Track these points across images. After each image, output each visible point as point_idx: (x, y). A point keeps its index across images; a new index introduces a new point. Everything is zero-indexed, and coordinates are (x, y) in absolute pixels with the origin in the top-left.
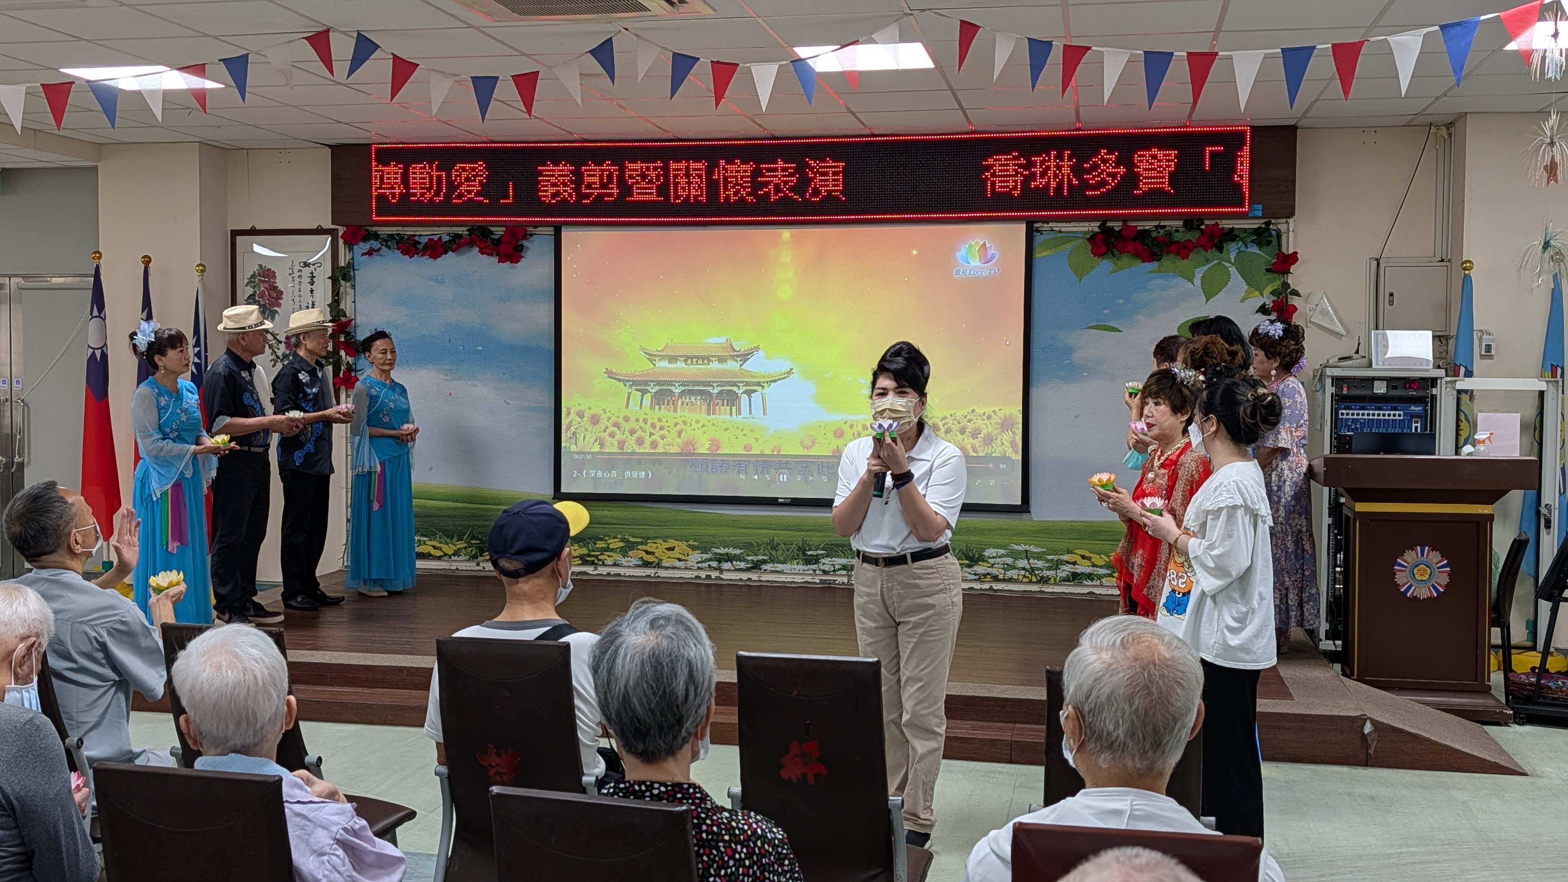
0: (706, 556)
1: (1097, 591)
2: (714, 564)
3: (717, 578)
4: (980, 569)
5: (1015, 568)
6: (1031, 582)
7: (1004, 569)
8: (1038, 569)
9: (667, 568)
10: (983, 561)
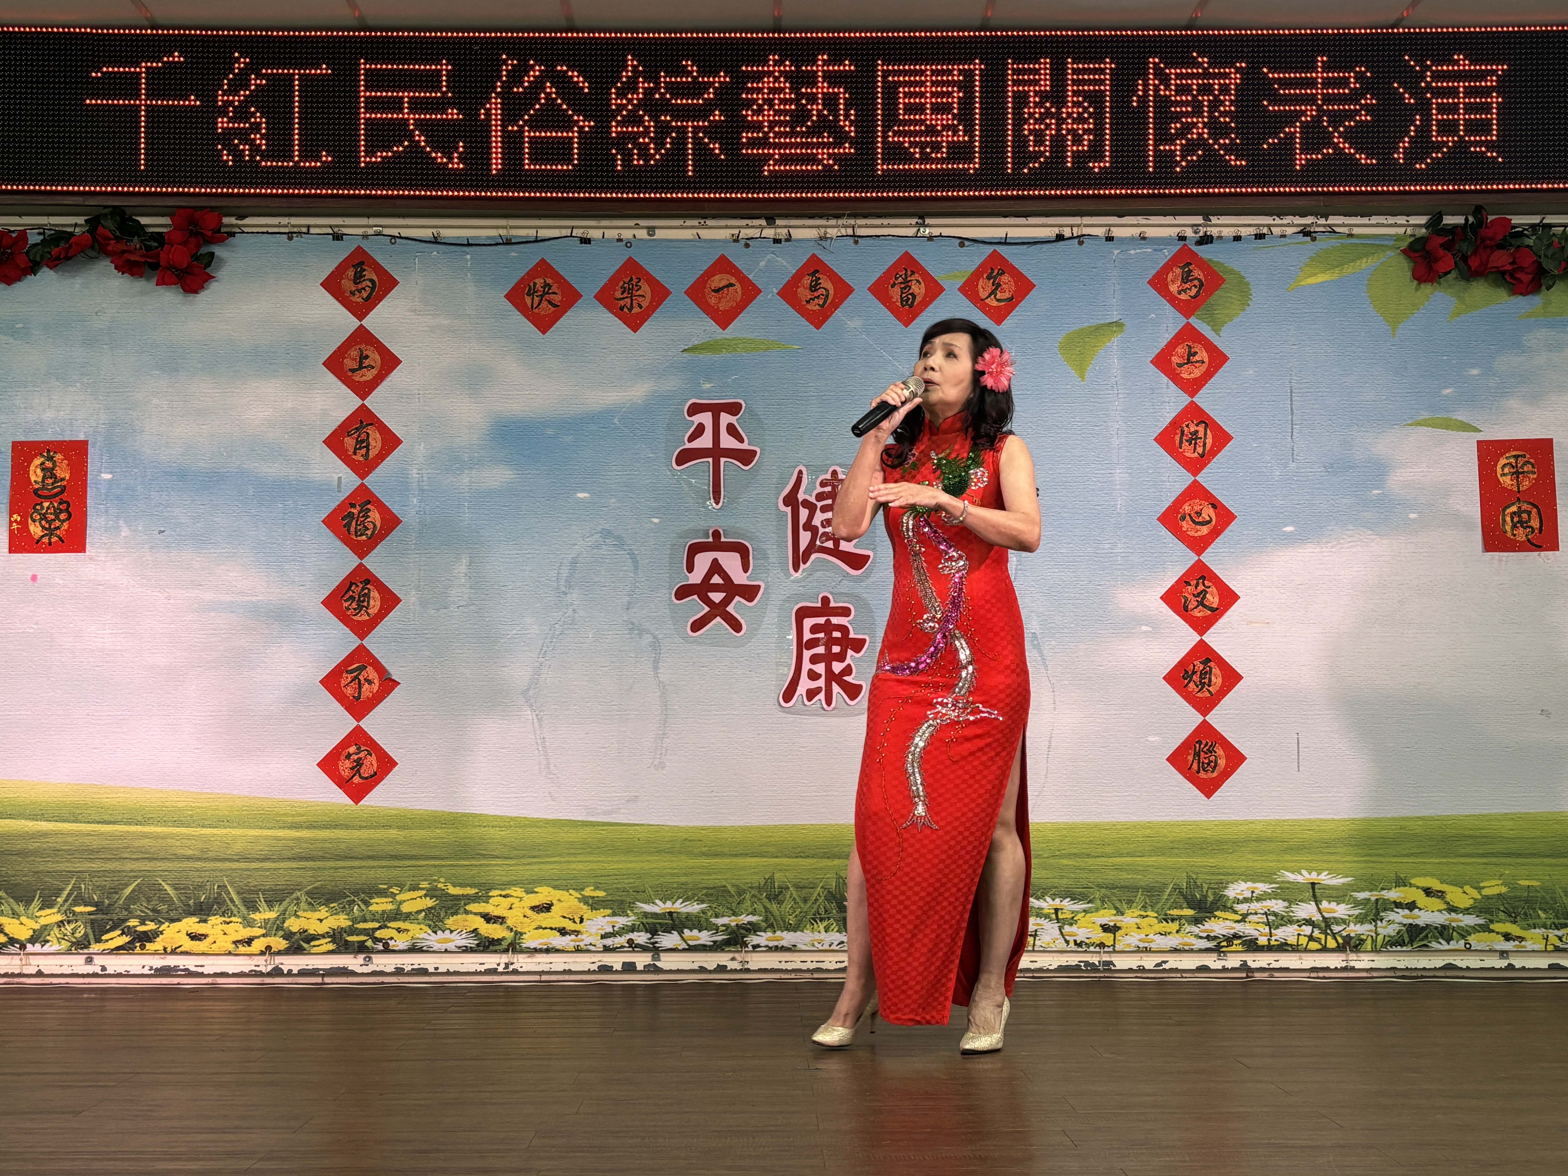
0: (621, 921)
1: (1463, 962)
2: (641, 938)
3: (652, 969)
4: (1219, 926)
5: (1291, 922)
6: (1324, 949)
7: (1268, 924)
8: (1337, 921)
9: (536, 951)
10: (1225, 908)
